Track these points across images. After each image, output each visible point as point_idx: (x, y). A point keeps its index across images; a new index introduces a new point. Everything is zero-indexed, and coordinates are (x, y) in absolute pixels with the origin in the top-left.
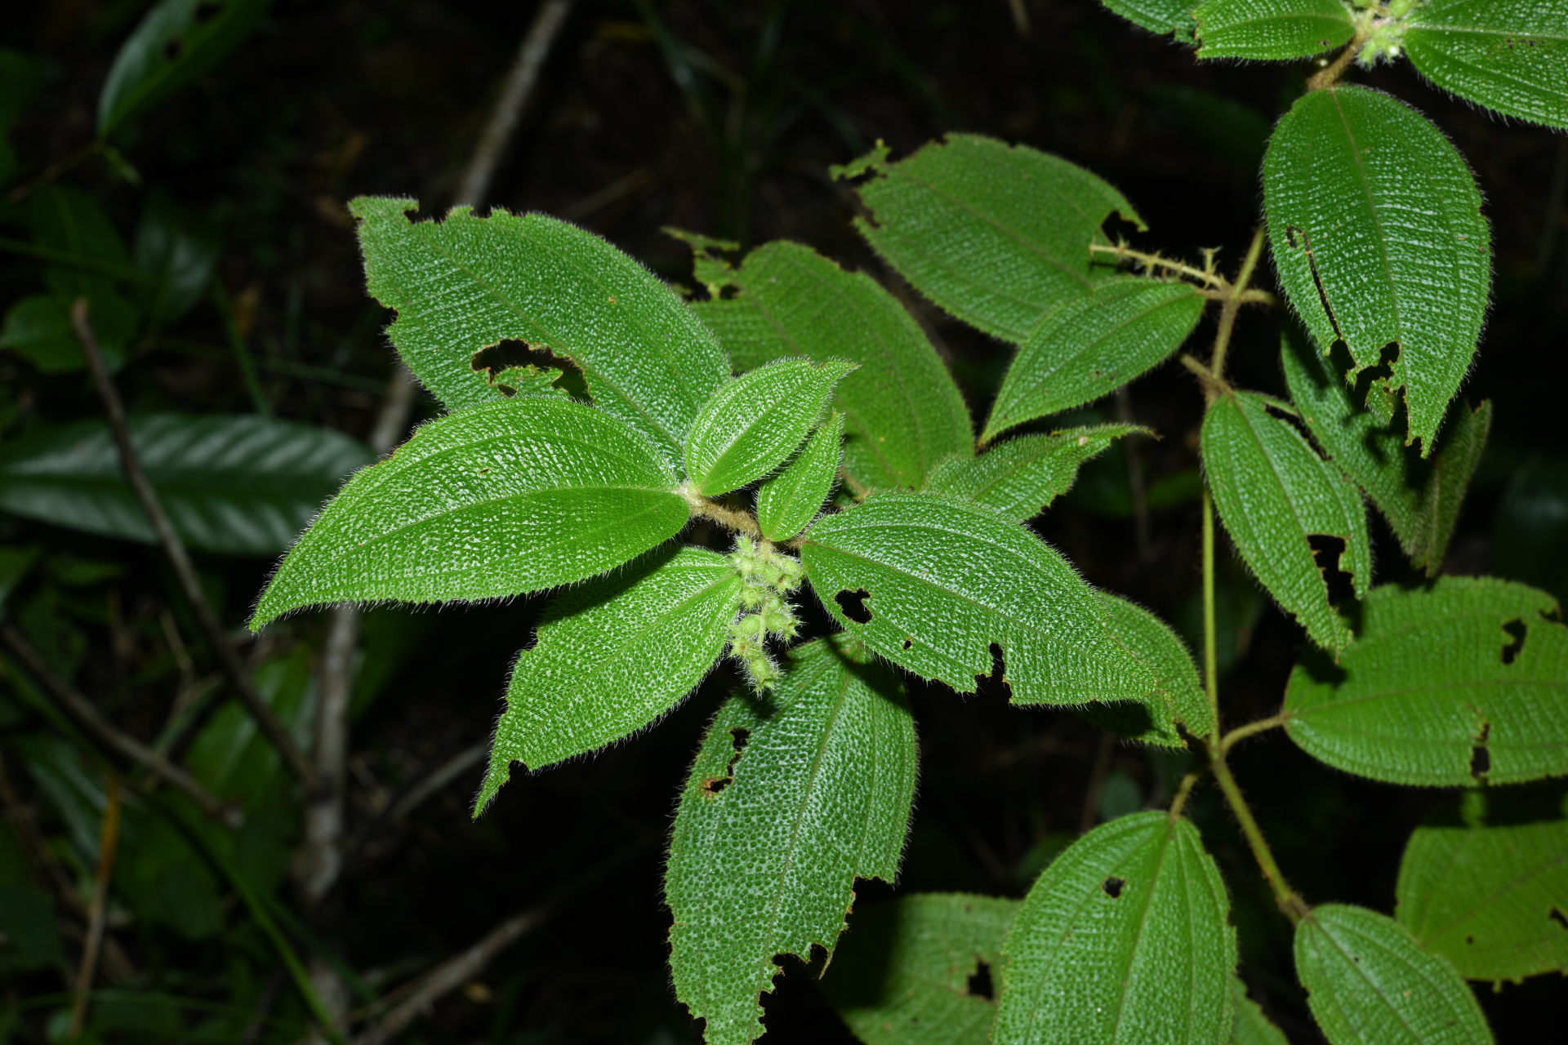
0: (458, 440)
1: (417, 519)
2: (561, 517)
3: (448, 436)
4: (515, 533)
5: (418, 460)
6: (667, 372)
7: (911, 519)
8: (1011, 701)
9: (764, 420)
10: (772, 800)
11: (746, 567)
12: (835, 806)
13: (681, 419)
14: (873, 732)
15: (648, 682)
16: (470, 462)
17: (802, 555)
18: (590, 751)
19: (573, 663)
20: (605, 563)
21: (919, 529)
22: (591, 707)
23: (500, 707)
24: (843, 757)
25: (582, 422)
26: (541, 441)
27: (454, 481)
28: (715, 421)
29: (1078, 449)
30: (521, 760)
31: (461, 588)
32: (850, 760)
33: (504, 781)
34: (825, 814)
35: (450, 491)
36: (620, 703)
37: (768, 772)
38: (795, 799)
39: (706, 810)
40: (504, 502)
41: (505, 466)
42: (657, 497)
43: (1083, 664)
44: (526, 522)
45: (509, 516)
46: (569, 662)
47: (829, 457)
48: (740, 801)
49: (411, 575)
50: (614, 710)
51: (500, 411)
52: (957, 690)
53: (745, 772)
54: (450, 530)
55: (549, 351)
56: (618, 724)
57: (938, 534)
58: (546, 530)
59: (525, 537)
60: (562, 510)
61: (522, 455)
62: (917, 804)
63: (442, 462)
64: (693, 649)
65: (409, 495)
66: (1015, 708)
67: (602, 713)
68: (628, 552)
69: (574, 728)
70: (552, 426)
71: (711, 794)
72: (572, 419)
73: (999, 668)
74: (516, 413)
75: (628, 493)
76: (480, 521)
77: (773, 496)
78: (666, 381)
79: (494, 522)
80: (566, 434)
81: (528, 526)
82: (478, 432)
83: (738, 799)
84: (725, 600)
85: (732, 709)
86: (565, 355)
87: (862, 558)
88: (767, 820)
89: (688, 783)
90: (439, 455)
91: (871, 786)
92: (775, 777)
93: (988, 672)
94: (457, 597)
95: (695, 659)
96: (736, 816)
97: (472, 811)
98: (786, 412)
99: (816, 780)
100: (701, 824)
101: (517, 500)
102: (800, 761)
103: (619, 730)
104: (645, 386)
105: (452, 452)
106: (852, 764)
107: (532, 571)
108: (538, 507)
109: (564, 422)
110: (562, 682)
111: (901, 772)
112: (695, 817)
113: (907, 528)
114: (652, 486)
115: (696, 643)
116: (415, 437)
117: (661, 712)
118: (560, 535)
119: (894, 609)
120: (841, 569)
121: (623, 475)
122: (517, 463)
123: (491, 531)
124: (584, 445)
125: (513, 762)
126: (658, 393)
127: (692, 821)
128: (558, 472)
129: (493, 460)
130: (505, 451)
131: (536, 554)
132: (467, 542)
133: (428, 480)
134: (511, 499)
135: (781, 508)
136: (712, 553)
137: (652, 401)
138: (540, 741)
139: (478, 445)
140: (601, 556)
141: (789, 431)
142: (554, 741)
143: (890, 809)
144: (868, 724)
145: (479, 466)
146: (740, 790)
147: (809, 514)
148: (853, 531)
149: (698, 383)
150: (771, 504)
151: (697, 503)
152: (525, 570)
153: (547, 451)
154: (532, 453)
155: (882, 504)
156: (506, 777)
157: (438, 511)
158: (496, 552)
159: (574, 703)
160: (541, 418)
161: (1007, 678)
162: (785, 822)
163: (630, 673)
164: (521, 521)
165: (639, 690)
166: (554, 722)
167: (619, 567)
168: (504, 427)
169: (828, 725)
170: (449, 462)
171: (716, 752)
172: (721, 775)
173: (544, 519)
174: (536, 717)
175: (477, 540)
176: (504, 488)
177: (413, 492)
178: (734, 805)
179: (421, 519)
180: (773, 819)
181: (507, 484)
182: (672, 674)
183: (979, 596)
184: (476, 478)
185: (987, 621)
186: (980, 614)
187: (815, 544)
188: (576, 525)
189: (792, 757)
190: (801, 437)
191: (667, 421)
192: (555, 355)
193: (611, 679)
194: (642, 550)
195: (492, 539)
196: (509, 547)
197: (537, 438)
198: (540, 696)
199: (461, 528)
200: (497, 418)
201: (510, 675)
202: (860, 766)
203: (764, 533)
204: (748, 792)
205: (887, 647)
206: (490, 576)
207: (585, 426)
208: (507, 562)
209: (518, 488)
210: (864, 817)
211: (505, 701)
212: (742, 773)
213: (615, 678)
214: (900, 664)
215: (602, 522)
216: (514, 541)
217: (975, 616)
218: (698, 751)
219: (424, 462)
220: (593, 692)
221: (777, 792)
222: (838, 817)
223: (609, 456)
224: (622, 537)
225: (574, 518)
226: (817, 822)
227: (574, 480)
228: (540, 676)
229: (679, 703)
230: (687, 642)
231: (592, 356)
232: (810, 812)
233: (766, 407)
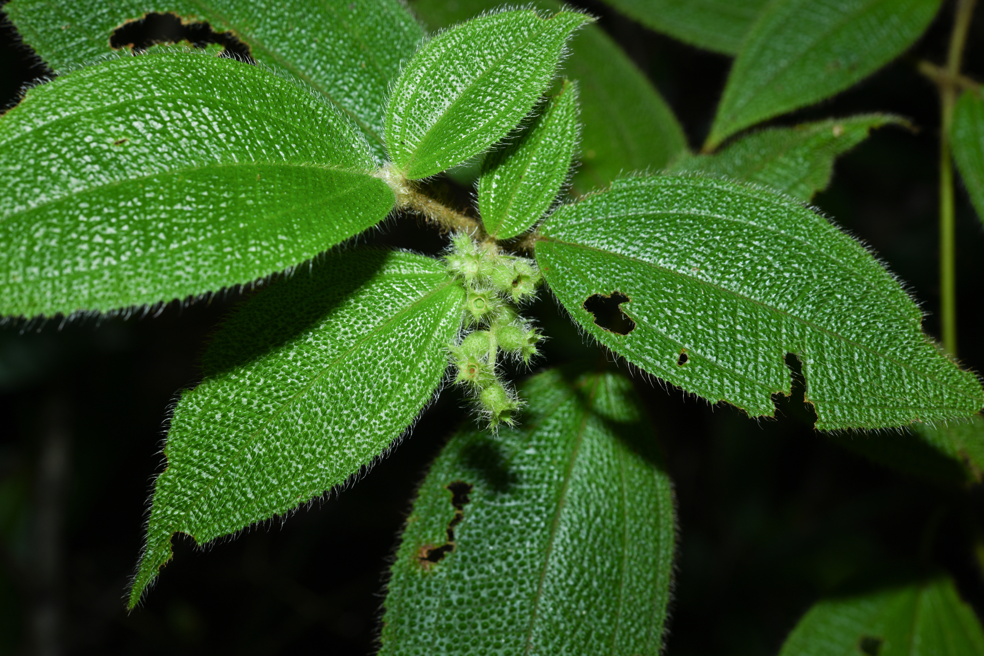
0: (84, 103)
1: (28, 206)
2: (226, 200)
3: (69, 98)
4: (164, 220)
5: (29, 129)
6: (354, 46)
7: (670, 205)
8: (818, 426)
9: (485, 80)
10: (505, 569)
11: (469, 269)
12: (582, 572)
13: (374, 101)
14: (621, 480)
15: (348, 424)
16: (100, 131)
17: (537, 254)
18: (275, 516)
19: (250, 403)
20: (288, 257)
21: (683, 217)
22: (276, 458)
23: (158, 464)
24: (588, 512)
25: (250, 84)
26: (197, 105)
27: (78, 155)
28: (421, 83)
29: (833, 140)
30: (187, 532)
31: (90, 294)
32: (597, 514)
33: (166, 561)
34: (571, 582)
35: (73, 167)
36: (313, 452)
37: (498, 534)
38: (533, 566)
39: (424, 585)
40: (147, 181)
41: (149, 136)
42: (351, 179)
43: (900, 377)
44: (178, 206)
45: (155, 199)
46: (244, 401)
47: (564, 132)
48: (465, 573)
49: (19, 280)
50: (306, 461)
51: (141, 68)
52: (751, 414)
53: (470, 535)
54: (73, 218)
55: (206, 26)
56: (310, 479)
57: (707, 222)
58: (206, 215)
59: (177, 224)
60: (228, 190)
61: (172, 121)
62: (678, 564)
63: (62, 131)
64: (405, 378)
65: (18, 174)
66: (823, 435)
67: (290, 466)
68: (318, 243)
69: (254, 488)
70: (210, 87)
71: (428, 565)
72: (237, 79)
73: (799, 385)
74: (161, 70)
75: (314, 172)
76: (115, 206)
77: (497, 181)
78: (351, 57)
79: (135, 207)
80: (230, 97)
81: (181, 211)
82: (110, 93)
83: (462, 569)
84: (441, 314)
85: (447, 459)
86: (226, 30)
87: (615, 255)
88: (501, 594)
89: (399, 553)
90: (57, 123)
91: (623, 545)
92: (507, 540)
93: (786, 390)
94: (84, 307)
95: (408, 391)
96: (462, 591)
97: (127, 600)
98: (511, 70)
99: (557, 541)
100: (418, 603)
101: (166, 179)
102: (537, 519)
103: (313, 486)
104: (327, 62)
105: (77, 118)
106: (598, 520)
107: (189, 269)
108: (195, 187)
109: (226, 83)
110: (236, 427)
111: (656, 525)
112: (410, 595)
113: (668, 216)
114: (344, 165)
115: (407, 371)
116: (24, 101)
117: (366, 460)
118: (225, 222)
119: (662, 315)
120: (589, 269)
121: (306, 149)
122: (164, 132)
123: (131, 218)
124: (254, 112)
125: (176, 534)
126: (343, 71)
127: (408, 600)
128: (220, 143)
129: (131, 127)
130: (148, 116)
131: (192, 246)
132: (97, 232)
133: (42, 154)
134: (157, 177)
135: (509, 197)
136: (422, 258)
137: (336, 80)
138: (210, 506)
139: (111, 109)
140: (281, 247)
141: (518, 93)
142: (229, 505)
143: (647, 572)
144: (615, 470)
145: (113, 136)
146: (464, 559)
147: (543, 204)
148: (599, 222)
149: (392, 59)
150: (496, 190)
151: (404, 191)
152: (178, 268)
153: (204, 117)
154: (184, 119)
155: (631, 189)
156: (167, 555)
157: (57, 194)
158: (137, 245)
159: (253, 454)
160: (195, 77)
161: (809, 398)
162: (523, 595)
163: (324, 413)
164: (172, 204)
165: (337, 434)
166: (227, 480)
167: (307, 262)
168: (146, 86)
169: (567, 473)
170: (72, 131)
171: (431, 512)
172: (440, 540)
173: (203, 203)
174: (204, 475)
175: (111, 231)
176: (147, 163)
177: (22, 171)
178: (458, 577)
179: (33, 205)
180: (508, 593)
181: (152, 159)
182: (379, 410)
183: (766, 295)
184: (110, 151)
185: (778, 326)
186: (770, 318)
187: (553, 240)
188: (247, 209)
189: (526, 514)
190: (534, 99)
191: (357, 103)
192: (214, 29)
193: (300, 422)
194: (336, 240)
195: (133, 228)
196: (156, 238)
197: (191, 101)
198: (209, 447)
199: (89, 215)
200: (136, 76)
201: (168, 423)
202: (608, 521)
203: (488, 228)
204: (474, 560)
205: (658, 363)
206: (129, 277)
207: (254, 89)
208: (153, 258)
209: (167, 163)
210: (617, 583)
211: (162, 456)
212: (465, 538)
213: (305, 420)
214: (676, 384)
215: (281, 205)
216: (162, 231)
217: (763, 320)
218: (409, 513)
219: (38, 132)
220: (278, 439)
221: (511, 559)
222: (587, 585)
223: (288, 128)
224: (310, 224)
225: (244, 200)
226: (561, 593)
227: (242, 154)
228: (207, 421)
229: (389, 449)
230: (396, 370)
231: (259, 30)
232: (553, 581)
233: (486, 65)
